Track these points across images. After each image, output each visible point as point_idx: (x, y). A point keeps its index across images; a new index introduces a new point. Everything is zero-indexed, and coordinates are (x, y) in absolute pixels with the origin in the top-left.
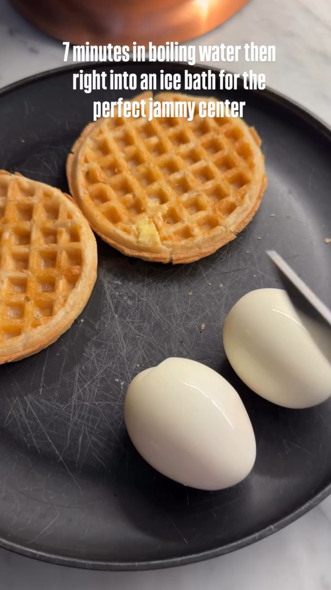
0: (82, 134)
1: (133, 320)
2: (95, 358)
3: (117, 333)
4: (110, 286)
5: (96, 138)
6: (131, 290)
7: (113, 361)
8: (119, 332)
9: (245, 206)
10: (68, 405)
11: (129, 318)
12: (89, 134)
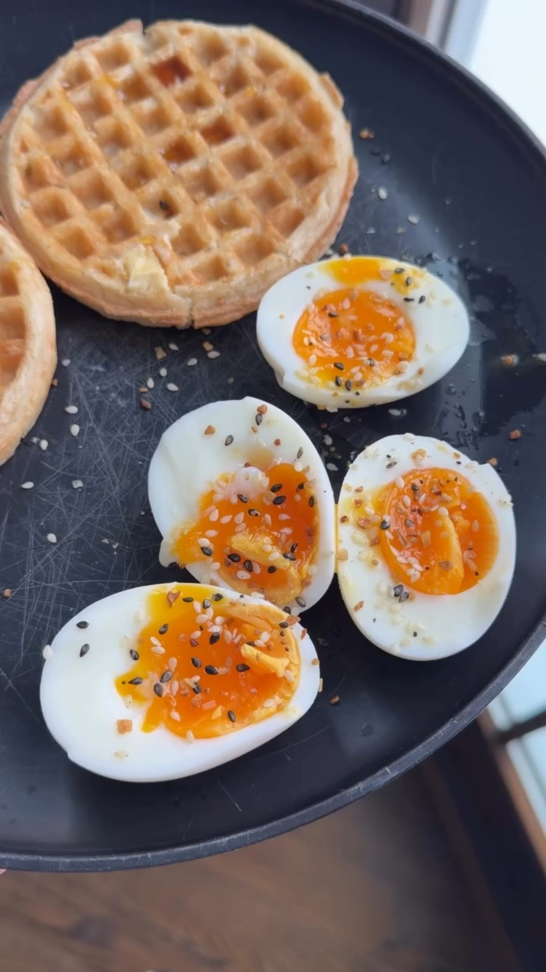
0: (15, 101)
1: (131, 434)
2: (62, 505)
3: (101, 459)
4: (82, 375)
5: (42, 106)
6: (124, 381)
7: (97, 508)
8: (104, 457)
9: (319, 215)
10: (18, 591)
11: (123, 430)
12: (26, 100)
